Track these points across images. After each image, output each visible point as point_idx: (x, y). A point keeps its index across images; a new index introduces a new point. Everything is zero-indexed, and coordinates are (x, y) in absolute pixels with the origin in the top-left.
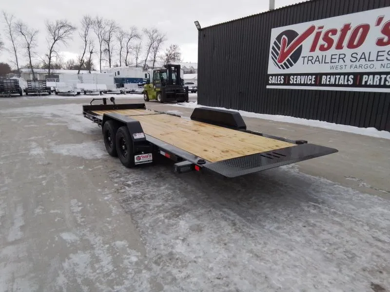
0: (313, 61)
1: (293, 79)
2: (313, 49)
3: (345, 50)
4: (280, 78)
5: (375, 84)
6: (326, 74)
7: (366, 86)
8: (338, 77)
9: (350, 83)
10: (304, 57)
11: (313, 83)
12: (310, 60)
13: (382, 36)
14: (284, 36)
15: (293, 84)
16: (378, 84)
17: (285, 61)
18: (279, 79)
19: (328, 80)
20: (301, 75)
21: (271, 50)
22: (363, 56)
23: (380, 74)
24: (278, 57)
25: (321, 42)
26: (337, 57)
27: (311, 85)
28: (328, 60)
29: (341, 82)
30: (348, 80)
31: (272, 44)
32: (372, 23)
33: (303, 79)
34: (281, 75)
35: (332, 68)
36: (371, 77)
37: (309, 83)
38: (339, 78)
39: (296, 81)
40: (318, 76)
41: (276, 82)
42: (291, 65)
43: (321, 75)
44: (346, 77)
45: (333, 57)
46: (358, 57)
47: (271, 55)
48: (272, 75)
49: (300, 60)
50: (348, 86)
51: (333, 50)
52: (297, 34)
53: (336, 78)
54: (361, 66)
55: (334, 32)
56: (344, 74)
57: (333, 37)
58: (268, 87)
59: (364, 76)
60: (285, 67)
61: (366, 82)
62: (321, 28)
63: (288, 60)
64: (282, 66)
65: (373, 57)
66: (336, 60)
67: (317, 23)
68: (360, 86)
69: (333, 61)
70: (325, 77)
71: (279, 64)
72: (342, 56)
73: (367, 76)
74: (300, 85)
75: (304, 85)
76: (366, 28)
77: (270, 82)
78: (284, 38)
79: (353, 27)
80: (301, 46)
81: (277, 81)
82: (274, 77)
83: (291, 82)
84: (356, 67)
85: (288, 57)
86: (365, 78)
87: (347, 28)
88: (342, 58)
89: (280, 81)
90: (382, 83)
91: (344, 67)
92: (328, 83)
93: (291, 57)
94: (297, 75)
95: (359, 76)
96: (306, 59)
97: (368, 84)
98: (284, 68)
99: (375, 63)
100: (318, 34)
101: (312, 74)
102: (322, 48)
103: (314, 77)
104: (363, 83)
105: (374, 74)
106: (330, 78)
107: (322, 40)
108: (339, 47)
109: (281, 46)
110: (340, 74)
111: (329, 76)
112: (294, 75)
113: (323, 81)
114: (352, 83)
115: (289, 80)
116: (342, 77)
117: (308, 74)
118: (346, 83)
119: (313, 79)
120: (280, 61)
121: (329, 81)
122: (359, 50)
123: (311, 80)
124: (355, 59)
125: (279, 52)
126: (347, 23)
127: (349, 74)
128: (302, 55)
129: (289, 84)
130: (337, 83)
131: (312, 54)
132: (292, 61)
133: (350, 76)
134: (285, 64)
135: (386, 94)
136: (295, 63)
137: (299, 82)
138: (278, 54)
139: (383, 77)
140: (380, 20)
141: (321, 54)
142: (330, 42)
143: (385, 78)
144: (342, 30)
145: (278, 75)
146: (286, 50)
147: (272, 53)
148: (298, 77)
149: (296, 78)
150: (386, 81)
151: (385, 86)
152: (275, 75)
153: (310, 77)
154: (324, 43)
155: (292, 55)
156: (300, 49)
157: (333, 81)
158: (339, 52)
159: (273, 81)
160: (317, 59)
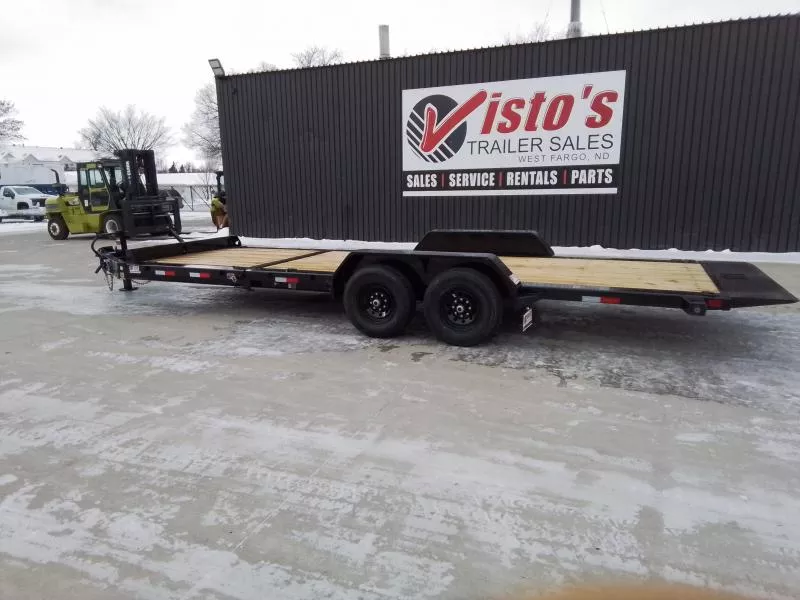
0: (489, 149)
1: (455, 179)
2: (486, 129)
3: (540, 132)
4: (430, 178)
5: (589, 182)
6: (514, 170)
7: (577, 185)
8: (533, 173)
9: (552, 183)
10: (472, 143)
11: (492, 184)
12: (483, 147)
13: (593, 113)
14: (429, 105)
15: (456, 188)
16: (594, 182)
17: (437, 148)
18: (427, 181)
19: (517, 178)
20: (468, 171)
21: (405, 128)
22: (569, 142)
23: (596, 167)
24: (421, 142)
25: (499, 118)
26: (529, 142)
27: (488, 188)
28: (514, 146)
29: (539, 181)
30: (549, 178)
31: (406, 118)
32: (577, 94)
33: (473, 179)
34: (431, 172)
35: (522, 159)
36: (583, 172)
37: (485, 184)
38: (535, 176)
39: (461, 182)
40: (500, 175)
41: (422, 186)
42: (449, 155)
43: (505, 171)
44: (546, 173)
45: (522, 142)
46: (562, 143)
47: (405, 138)
48: (413, 173)
49: (465, 146)
50: (550, 187)
51: (521, 132)
52: (455, 104)
53: (530, 176)
54: (566, 157)
55: (520, 103)
56: (543, 169)
57: (519, 111)
58: (406, 194)
59: (574, 172)
60: (437, 159)
61: (577, 180)
62: (499, 95)
63: (442, 147)
64: (430, 156)
65: (584, 143)
66: (529, 148)
67: (490, 87)
68: (569, 186)
69: (522, 148)
70: (512, 174)
71: (426, 154)
72: (536, 142)
73: (577, 172)
74: (469, 188)
75: (476, 188)
76: (569, 101)
77: (410, 186)
78: (429, 109)
79: (549, 98)
80: (465, 124)
81: (424, 183)
82: (416, 176)
83: (452, 185)
84: (559, 158)
85: (442, 142)
86: (575, 174)
87: (539, 99)
88: (537, 144)
89: (430, 183)
90: (600, 181)
91: (541, 158)
92: (517, 184)
93: (446, 142)
94: (462, 171)
95: (565, 172)
96: (476, 146)
97: (580, 182)
98: (435, 161)
99: (587, 151)
100: (493, 107)
101: (489, 171)
102: (502, 128)
103: (492, 174)
104: (573, 182)
105: (587, 168)
106: (520, 176)
107: (501, 116)
108: (531, 126)
109: (424, 122)
110: (537, 169)
111: (518, 173)
112: (456, 172)
113: (509, 181)
114: (555, 182)
115: (447, 181)
116: (540, 173)
117: (482, 171)
118: (546, 183)
119: (492, 179)
120: (427, 149)
121: (520, 181)
122: (562, 133)
123: (488, 179)
124: (557, 147)
125: (423, 133)
126: (540, 90)
127: (549, 169)
128: (468, 138)
129: (447, 188)
130: (532, 183)
131: (485, 137)
132: (448, 148)
133: (552, 172)
134: (436, 153)
135: (606, 196)
136: (456, 151)
137: (465, 183)
138: (420, 136)
139: (600, 171)
140: (588, 91)
141: (501, 137)
142: (516, 120)
143: (603, 174)
144: (533, 102)
145: (424, 173)
146: (435, 129)
147: (408, 134)
148: (464, 175)
149: (461, 177)
150: (604, 176)
151: (604, 185)
152: (419, 173)
153: (485, 175)
154: (504, 120)
155: (449, 138)
156: (463, 129)
157: (525, 181)
158: (531, 134)
159: (416, 184)
160: (496, 146)
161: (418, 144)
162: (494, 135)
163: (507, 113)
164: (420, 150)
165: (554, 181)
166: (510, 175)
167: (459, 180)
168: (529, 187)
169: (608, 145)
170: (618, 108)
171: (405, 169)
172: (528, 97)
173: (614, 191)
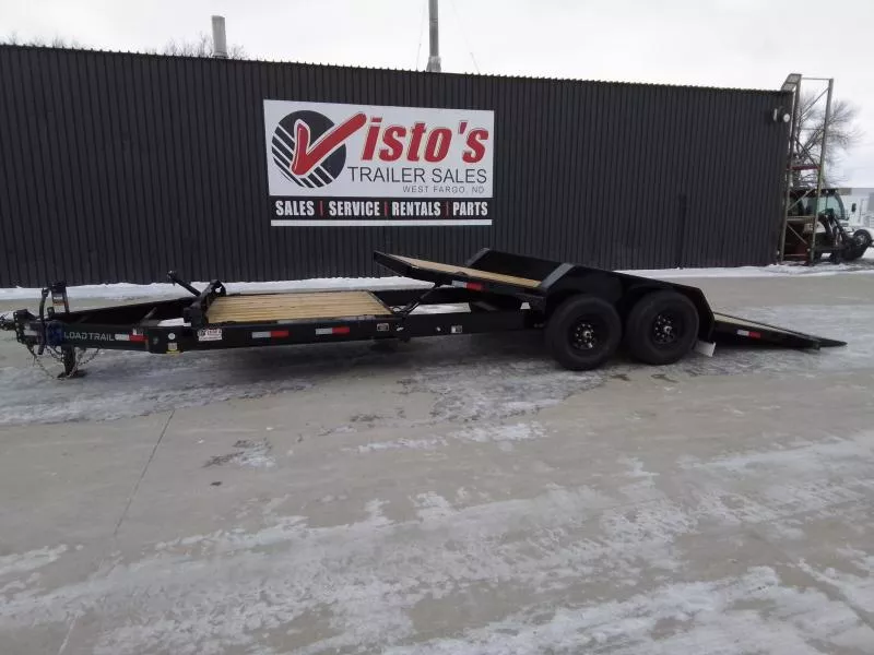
0: (372, 176)
2: (368, 155)
6: (399, 200)
7: (458, 217)
11: (377, 214)
15: (337, 218)
17: (312, 171)
18: (302, 208)
19: (403, 209)
20: (351, 199)
21: (269, 145)
23: (474, 200)
24: (291, 163)
25: (380, 145)
26: (412, 172)
27: (373, 218)
28: (398, 176)
30: (433, 210)
32: (454, 129)
33: (357, 208)
34: (306, 199)
35: (406, 189)
36: (463, 204)
37: (370, 214)
39: (343, 211)
40: (385, 204)
42: (328, 181)
43: (390, 201)
45: (405, 172)
46: (443, 176)
47: (270, 156)
48: (284, 199)
50: (434, 218)
51: (403, 161)
52: (332, 124)
53: (415, 207)
54: (448, 189)
56: (427, 200)
58: (275, 223)
59: (455, 204)
61: (458, 211)
62: (379, 120)
63: (318, 170)
64: (304, 180)
65: (462, 177)
66: (412, 178)
71: (298, 177)
72: (419, 172)
74: (353, 217)
76: (447, 134)
78: (300, 126)
80: (344, 147)
81: (298, 210)
83: (332, 214)
86: (456, 206)
89: (305, 211)
92: (403, 214)
93: (322, 165)
94: (344, 199)
98: (310, 186)
99: (465, 184)
100: (374, 132)
101: (373, 200)
102: (384, 156)
103: (377, 203)
105: (466, 200)
106: (405, 206)
108: (413, 156)
109: (295, 140)
110: (421, 200)
111: (403, 204)
112: (336, 199)
113: (395, 212)
115: (327, 209)
116: (424, 204)
117: (365, 200)
118: (431, 214)
119: (377, 209)
121: (405, 211)
123: (373, 209)
124: (437, 179)
125: (293, 153)
127: (433, 200)
129: (327, 217)
131: (366, 163)
132: (327, 173)
134: (311, 177)
135: (483, 227)
136: (335, 176)
137: (348, 212)
138: (290, 156)
139: (478, 204)
140: (463, 126)
141: (384, 165)
142: (398, 148)
143: (480, 206)
144: (413, 131)
145: (298, 199)
146: (309, 150)
147: (274, 152)
148: (346, 203)
149: (343, 206)
150: (481, 209)
151: (481, 217)
152: (291, 199)
153: (369, 204)
154: (386, 147)
155: (326, 161)
156: (342, 153)
157: (410, 211)
158: (413, 165)
159: (288, 212)
160: (379, 174)
161: (288, 165)
162: (376, 162)
163: (388, 139)
164: (292, 173)
165: (438, 212)
166: (395, 205)
167: (340, 208)
168: (414, 217)
169: (482, 179)
170: (489, 145)
171: (272, 193)
172: (409, 126)
173: (489, 222)
